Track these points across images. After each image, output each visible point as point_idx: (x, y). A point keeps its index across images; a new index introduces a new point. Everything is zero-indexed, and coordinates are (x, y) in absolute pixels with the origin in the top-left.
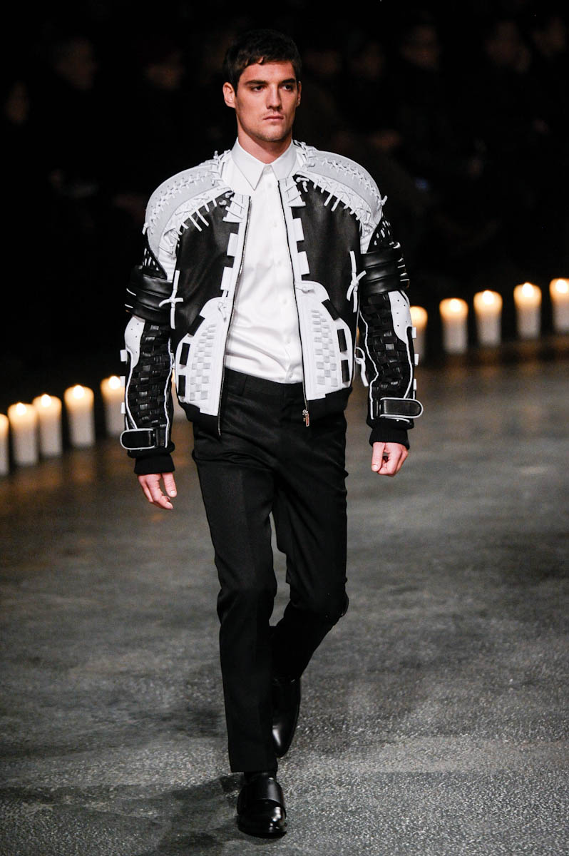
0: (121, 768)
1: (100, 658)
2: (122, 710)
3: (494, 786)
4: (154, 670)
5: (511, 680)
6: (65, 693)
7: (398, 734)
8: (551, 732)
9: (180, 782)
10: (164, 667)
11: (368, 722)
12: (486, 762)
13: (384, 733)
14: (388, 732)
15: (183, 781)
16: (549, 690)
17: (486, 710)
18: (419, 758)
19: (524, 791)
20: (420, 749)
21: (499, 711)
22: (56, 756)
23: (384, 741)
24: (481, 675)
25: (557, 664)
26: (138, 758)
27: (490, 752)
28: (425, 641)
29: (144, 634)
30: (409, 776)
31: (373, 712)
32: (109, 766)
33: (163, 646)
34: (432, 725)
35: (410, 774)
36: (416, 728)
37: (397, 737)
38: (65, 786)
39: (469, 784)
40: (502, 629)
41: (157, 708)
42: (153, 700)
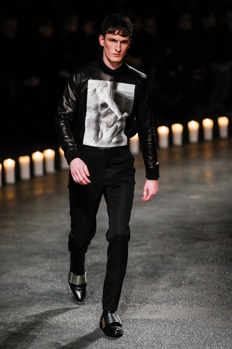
0: (23, 315)
1: (16, 270)
2: (24, 291)
3: (175, 325)
4: (38, 275)
5: (183, 282)
8: (199, 303)
10: (42, 274)
11: (125, 298)
12: (172, 315)
13: (131, 302)
14: (133, 302)
15: (49, 320)
16: (199, 286)
17: (173, 294)
18: (145, 313)
19: (188, 327)
20: (146, 309)
21: (178, 295)
23: (131, 306)
24: (171, 280)
25: (202, 276)
26: (31, 311)
27: (174, 311)
28: (149, 265)
29: (34, 260)
31: (127, 294)
32: (18, 314)
33: (41, 265)
34: (151, 300)
35: (141, 319)
36: (144, 301)
37: (137, 304)
39: (165, 324)
40: (180, 261)
41: (39, 291)
42: (37, 288)
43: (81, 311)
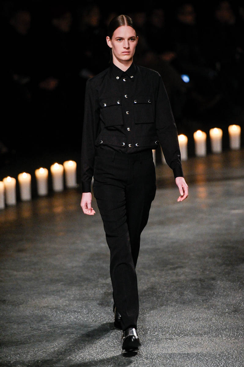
0: (44, 351)
1: (34, 300)
2: (44, 324)
3: (219, 359)
4: (60, 306)
5: (227, 310)
6: (18, 317)
7: (174, 335)
9: (72, 358)
10: (65, 304)
11: (160, 330)
12: (215, 348)
13: (167, 335)
14: (170, 334)
15: (73, 357)
17: (215, 324)
18: (184, 346)
19: (233, 361)
20: (184, 342)
21: (221, 325)
22: (13, 346)
23: (167, 338)
24: (213, 308)
26: (52, 347)
27: (217, 343)
28: (187, 292)
29: (55, 289)
30: (179, 355)
32: (38, 350)
33: (64, 294)
34: (190, 331)
35: (180, 354)
36: (182, 332)
37: (174, 336)
38: (18, 360)
39: (207, 359)
40: (222, 286)
41: (61, 323)
42: (59, 320)
43: (110, 346)
